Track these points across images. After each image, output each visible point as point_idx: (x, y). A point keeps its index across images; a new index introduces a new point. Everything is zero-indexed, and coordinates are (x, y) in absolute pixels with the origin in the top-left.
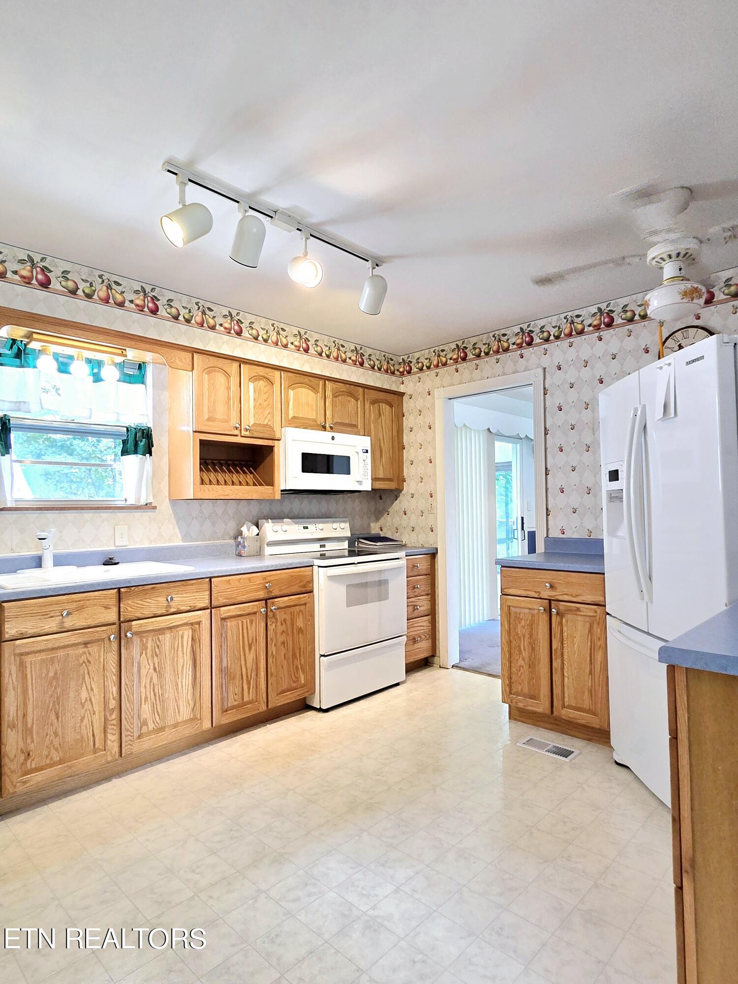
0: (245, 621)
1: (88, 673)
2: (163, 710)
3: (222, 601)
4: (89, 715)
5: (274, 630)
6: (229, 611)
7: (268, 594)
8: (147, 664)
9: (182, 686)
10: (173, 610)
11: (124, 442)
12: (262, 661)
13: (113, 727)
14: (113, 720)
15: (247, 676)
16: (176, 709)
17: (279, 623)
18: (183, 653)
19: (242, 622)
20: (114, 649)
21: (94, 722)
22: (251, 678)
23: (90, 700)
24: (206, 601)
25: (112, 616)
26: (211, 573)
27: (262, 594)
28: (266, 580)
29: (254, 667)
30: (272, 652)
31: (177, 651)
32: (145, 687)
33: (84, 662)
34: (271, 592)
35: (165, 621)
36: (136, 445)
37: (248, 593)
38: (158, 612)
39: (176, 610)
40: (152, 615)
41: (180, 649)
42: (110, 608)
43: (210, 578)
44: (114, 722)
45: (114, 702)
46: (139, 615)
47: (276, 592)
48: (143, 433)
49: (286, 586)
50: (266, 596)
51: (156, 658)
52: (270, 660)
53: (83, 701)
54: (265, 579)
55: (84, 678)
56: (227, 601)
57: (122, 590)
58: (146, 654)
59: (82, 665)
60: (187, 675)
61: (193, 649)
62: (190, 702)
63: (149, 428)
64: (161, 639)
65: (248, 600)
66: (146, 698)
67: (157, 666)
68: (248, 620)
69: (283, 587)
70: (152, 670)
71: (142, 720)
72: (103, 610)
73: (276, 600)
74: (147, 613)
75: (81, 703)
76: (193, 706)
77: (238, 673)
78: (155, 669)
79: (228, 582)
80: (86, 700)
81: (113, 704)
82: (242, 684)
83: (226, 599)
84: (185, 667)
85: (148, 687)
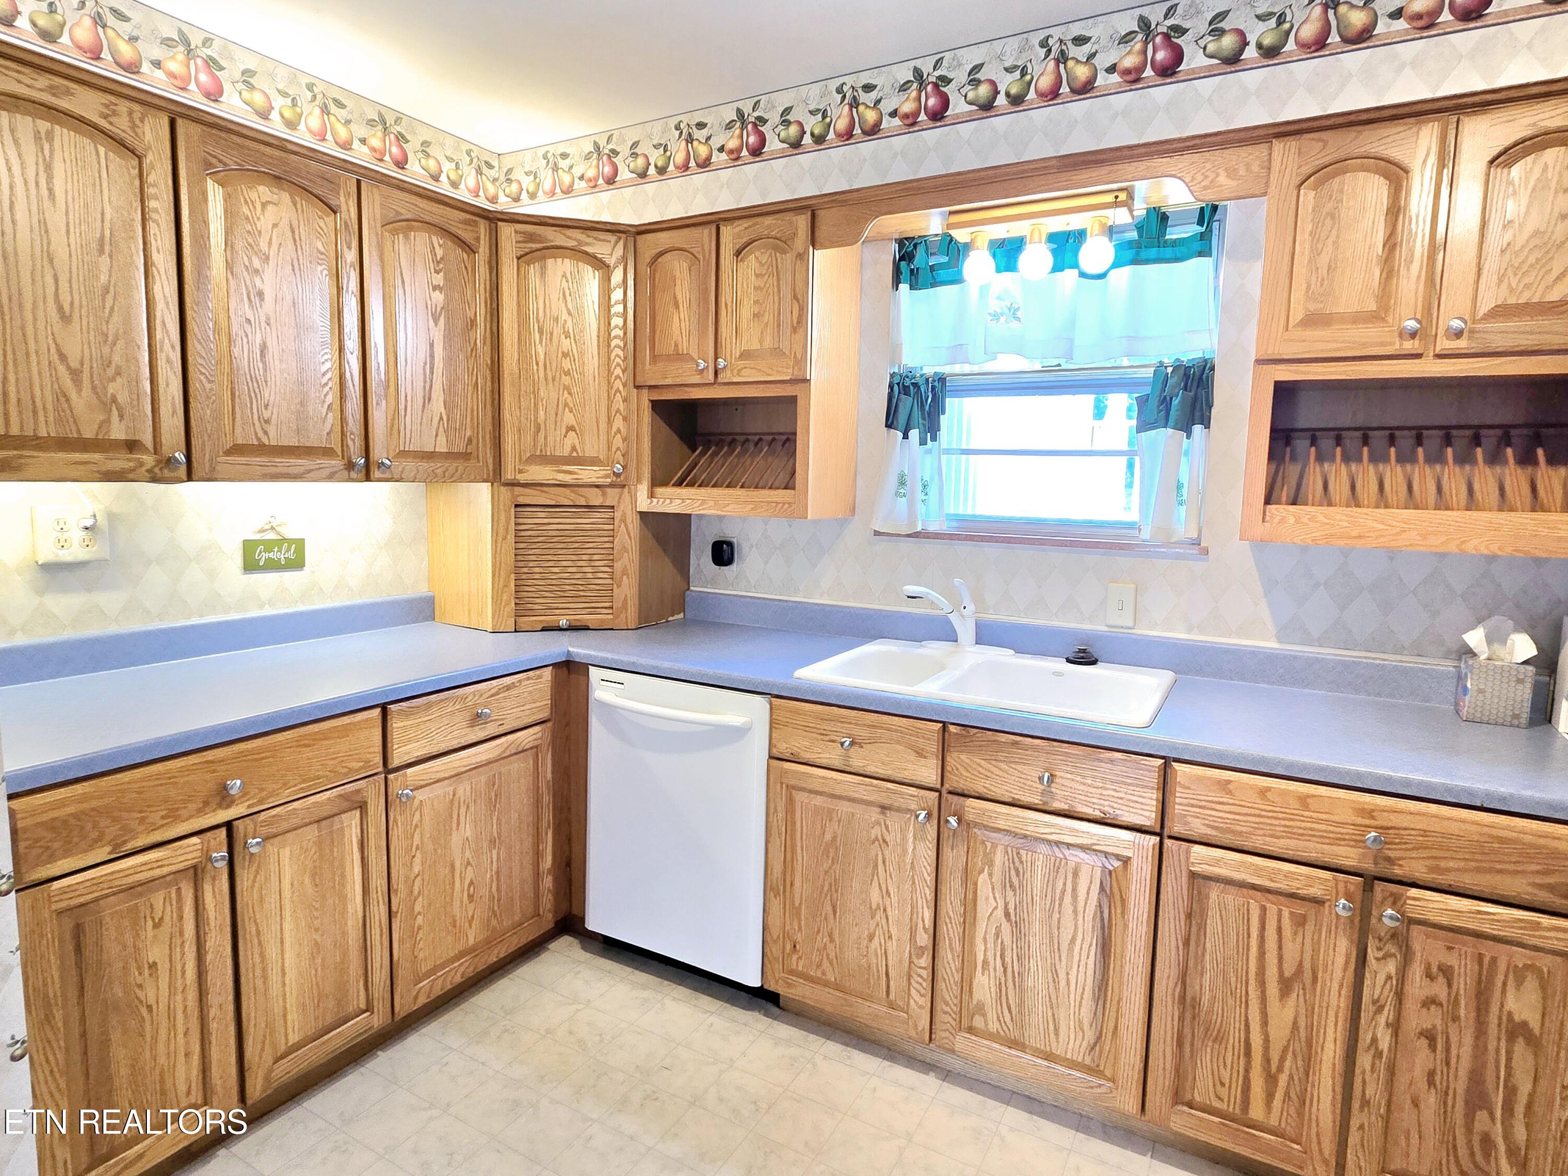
0: (1272, 909)
1: (884, 862)
2: (1021, 1005)
3: (1198, 828)
4: (882, 937)
5: (1389, 977)
6: (1217, 862)
7: (1376, 863)
8: (991, 895)
9: (1068, 984)
10: (1057, 805)
12: (1329, 1045)
13: (920, 980)
14: (921, 968)
15: (1267, 1060)
16: (1051, 1023)
17: (1417, 969)
18: (1075, 912)
19: (1264, 909)
20: (929, 836)
21: (889, 952)
22: (1280, 1069)
23: (885, 910)
24: (1147, 814)
25: (928, 773)
26: (1173, 747)
27: (1348, 856)
28: (1373, 818)
29: (1298, 1046)
30: (1374, 1040)
31: (1062, 899)
32: (985, 939)
33: (877, 839)
34: (1389, 860)
35: (1036, 823)
37: (1291, 835)
38: (1023, 798)
39: (1066, 807)
40: (1010, 800)
41: (1068, 899)
42: (925, 757)
43: (1167, 761)
44: (924, 973)
45: (926, 936)
46: (980, 789)
47: (1417, 869)
49: (1462, 864)
50: (1368, 866)
51: (1010, 893)
52: (1364, 1060)
53: (874, 907)
54: (1370, 813)
55: (876, 866)
56: (1214, 833)
57: (952, 729)
58: (990, 875)
59: (873, 843)
60: (1083, 963)
61: (1102, 912)
62: (1086, 1027)
64: (1024, 859)
65: (1290, 854)
66: (985, 963)
67: (1012, 911)
68: (1286, 913)
69: (1451, 864)
70: (1000, 912)
71: (975, 1002)
72: (912, 756)
73: (1413, 892)
74: (999, 793)
75: (871, 908)
76: (1092, 1041)
77: (1235, 1037)
78: (1007, 915)
79: (1224, 785)
80: (878, 908)
81: (924, 939)
82: (1247, 1071)
83: (1208, 826)
84: (1078, 942)
85: (990, 945)
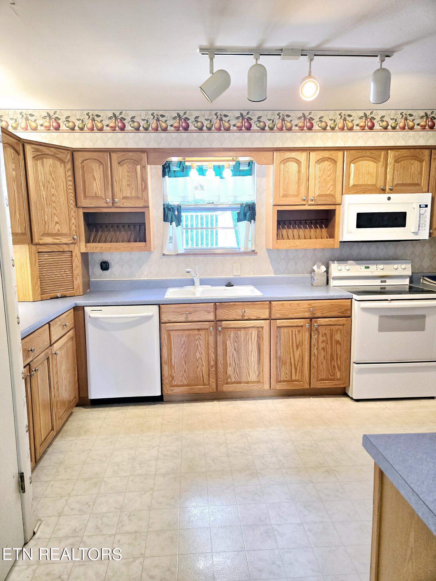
0: (294, 330)
1: (200, 345)
2: (240, 372)
3: (278, 316)
4: (201, 366)
5: (316, 339)
6: (282, 323)
7: (312, 315)
8: (231, 346)
9: (251, 362)
10: (246, 318)
11: (239, 214)
12: (306, 357)
13: (212, 375)
14: (213, 371)
15: (295, 365)
16: (248, 373)
17: (320, 335)
18: (252, 343)
19: (292, 331)
20: (213, 335)
21: (203, 370)
22: (297, 366)
23: (201, 358)
24: (266, 315)
25: (211, 317)
26: (271, 298)
27: (307, 315)
28: (311, 305)
29: (300, 360)
30: (314, 353)
31: (248, 341)
32: (230, 358)
33: (198, 339)
34: (314, 314)
35: (241, 324)
36: (245, 215)
37: (296, 313)
38: (236, 318)
39: (248, 318)
40: (234, 319)
41: (250, 341)
42: (210, 313)
43: (270, 301)
44: (213, 372)
45: (213, 362)
46: (226, 318)
47: (319, 314)
48: (250, 207)
49: (326, 311)
50: (311, 316)
51: (235, 344)
52: (313, 358)
53: (198, 358)
54: (310, 305)
55: (198, 347)
56: (281, 316)
57: (217, 304)
58: (230, 340)
59: (197, 340)
60: (254, 356)
61: (258, 342)
62: (256, 372)
63: (253, 203)
64: (238, 334)
65: (297, 317)
66: (230, 364)
67: (236, 348)
68: (296, 330)
69: (325, 312)
70: (233, 349)
71: (228, 375)
72: (207, 314)
73: (319, 319)
74: (231, 318)
75: (197, 359)
76: (258, 374)
77: (288, 362)
78: (235, 349)
79: (282, 305)
80: (199, 358)
81: (212, 363)
82: (291, 369)
83: (280, 315)
84: (253, 352)
85: (231, 359)
